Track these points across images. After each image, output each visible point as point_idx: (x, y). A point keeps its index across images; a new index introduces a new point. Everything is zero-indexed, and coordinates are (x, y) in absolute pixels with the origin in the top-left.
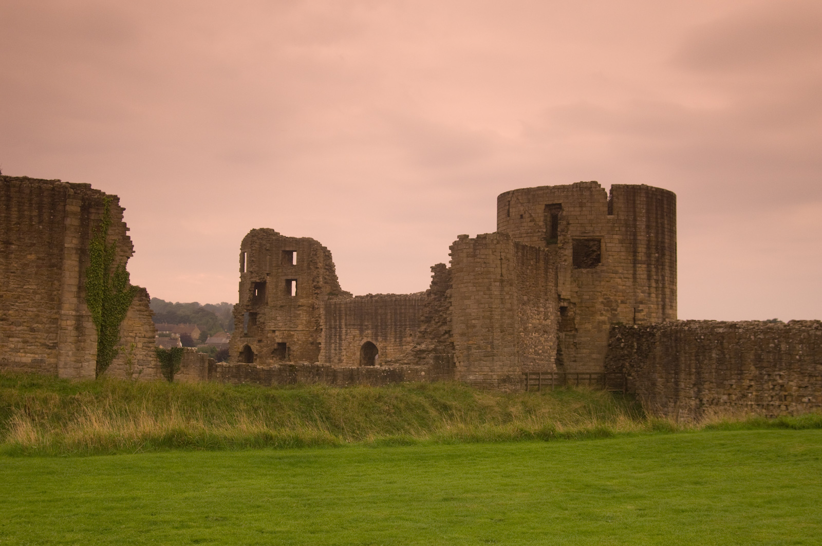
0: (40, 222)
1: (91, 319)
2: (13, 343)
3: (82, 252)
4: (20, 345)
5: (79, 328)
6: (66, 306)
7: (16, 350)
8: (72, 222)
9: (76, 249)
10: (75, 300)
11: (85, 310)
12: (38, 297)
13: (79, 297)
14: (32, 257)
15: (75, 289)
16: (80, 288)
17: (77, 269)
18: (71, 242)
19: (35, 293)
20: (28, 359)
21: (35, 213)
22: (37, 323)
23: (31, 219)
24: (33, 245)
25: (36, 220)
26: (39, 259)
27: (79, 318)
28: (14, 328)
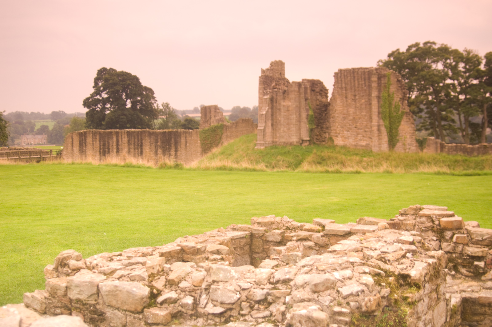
0: (365, 86)
1: (384, 126)
2: (360, 137)
3: (379, 97)
4: (362, 138)
5: (379, 130)
6: (374, 121)
7: (360, 140)
8: (374, 85)
9: (376, 97)
10: (377, 118)
11: (382, 122)
12: (366, 118)
13: (379, 117)
14: (363, 101)
15: (377, 114)
16: (379, 113)
17: (377, 105)
18: (375, 94)
19: (365, 116)
20: (364, 143)
21: (363, 82)
22: (367, 128)
23: (362, 85)
24: (363, 96)
25: (364, 85)
26: (366, 101)
27: (379, 126)
28: (359, 131)
